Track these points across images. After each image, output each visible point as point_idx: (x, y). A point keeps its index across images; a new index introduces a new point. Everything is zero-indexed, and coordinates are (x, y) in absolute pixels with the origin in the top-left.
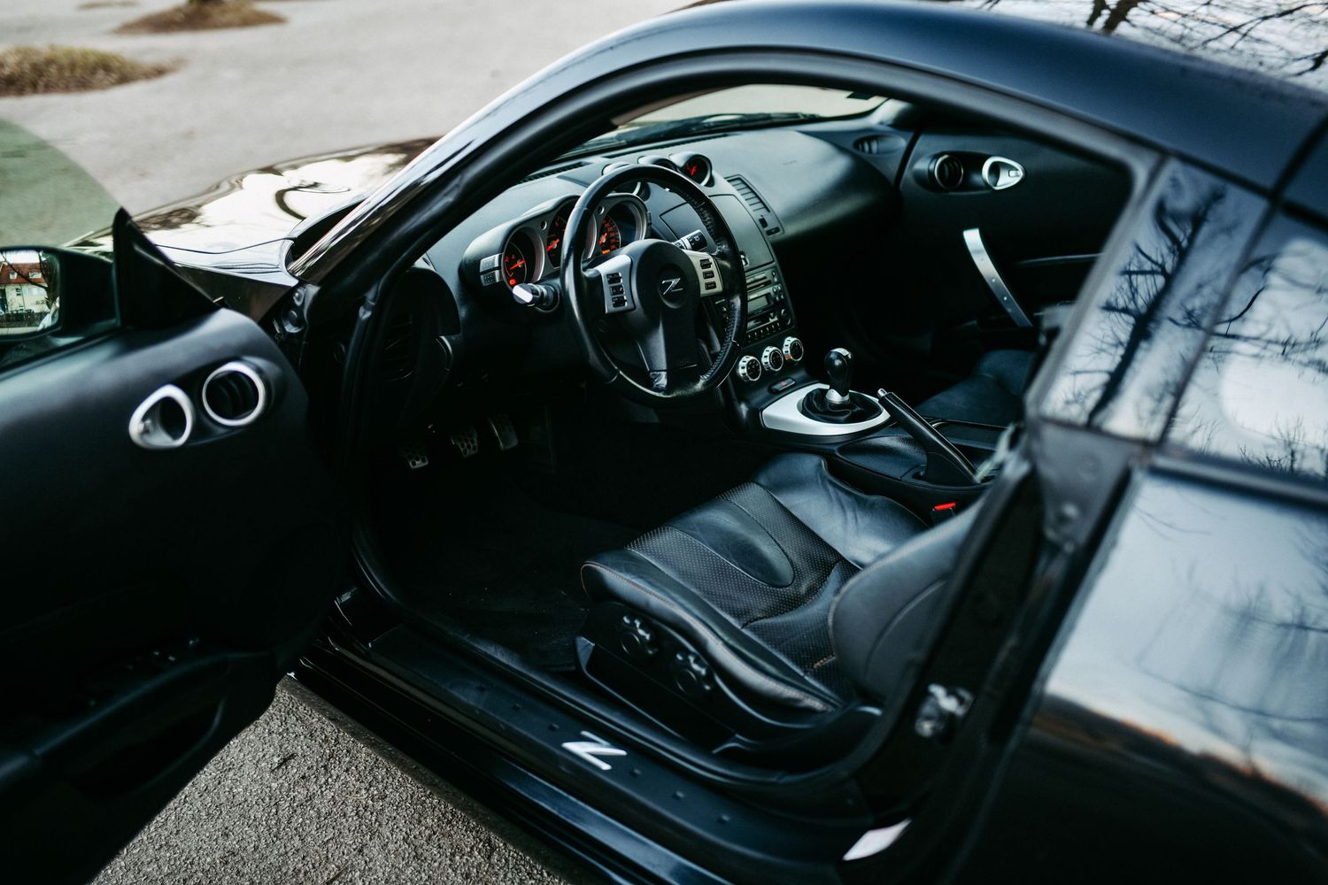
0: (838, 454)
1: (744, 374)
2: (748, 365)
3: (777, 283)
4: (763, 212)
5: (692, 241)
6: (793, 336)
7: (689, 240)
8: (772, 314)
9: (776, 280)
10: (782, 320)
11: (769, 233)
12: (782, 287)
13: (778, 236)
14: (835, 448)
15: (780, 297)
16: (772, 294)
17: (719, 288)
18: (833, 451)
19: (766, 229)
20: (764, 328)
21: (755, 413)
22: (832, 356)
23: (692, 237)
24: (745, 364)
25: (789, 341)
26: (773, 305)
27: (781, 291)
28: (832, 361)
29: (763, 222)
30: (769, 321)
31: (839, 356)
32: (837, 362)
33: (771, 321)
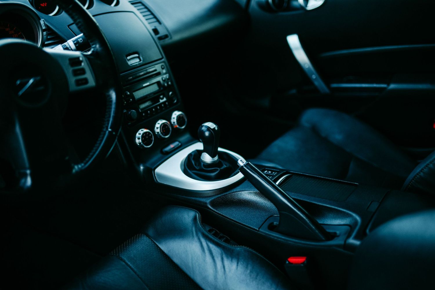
0: (210, 207)
1: (140, 143)
2: (143, 136)
3: (166, 74)
4: (156, 24)
5: (76, 43)
6: (179, 110)
7: (74, 42)
8: (162, 96)
9: (164, 71)
10: (170, 99)
11: (160, 38)
12: (170, 76)
13: (167, 41)
14: (208, 201)
15: (168, 83)
16: (162, 82)
17: (92, 82)
18: (206, 203)
19: (158, 36)
20: (156, 107)
21: (150, 171)
22: (203, 128)
23: (77, 40)
24: (140, 136)
25: (176, 114)
26: (163, 89)
27: (168, 79)
28: (203, 133)
29: (156, 31)
30: (159, 101)
31: (209, 129)
32: (207, 134)
33: (161, 101)
